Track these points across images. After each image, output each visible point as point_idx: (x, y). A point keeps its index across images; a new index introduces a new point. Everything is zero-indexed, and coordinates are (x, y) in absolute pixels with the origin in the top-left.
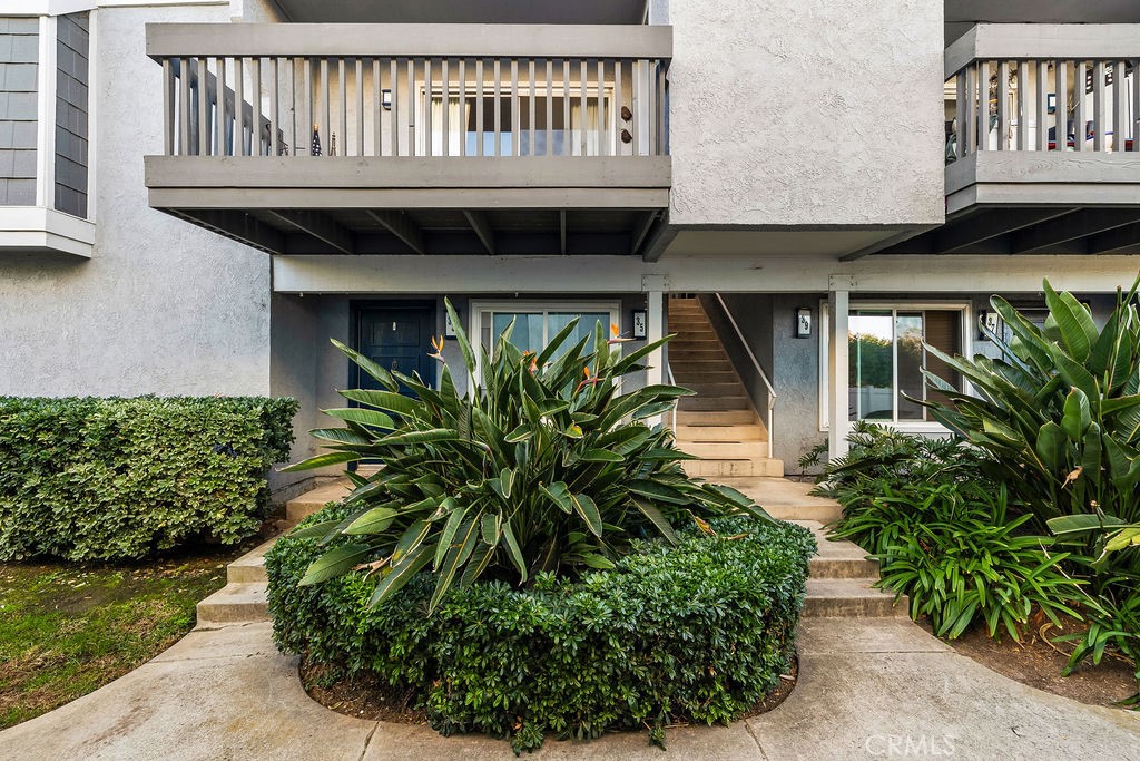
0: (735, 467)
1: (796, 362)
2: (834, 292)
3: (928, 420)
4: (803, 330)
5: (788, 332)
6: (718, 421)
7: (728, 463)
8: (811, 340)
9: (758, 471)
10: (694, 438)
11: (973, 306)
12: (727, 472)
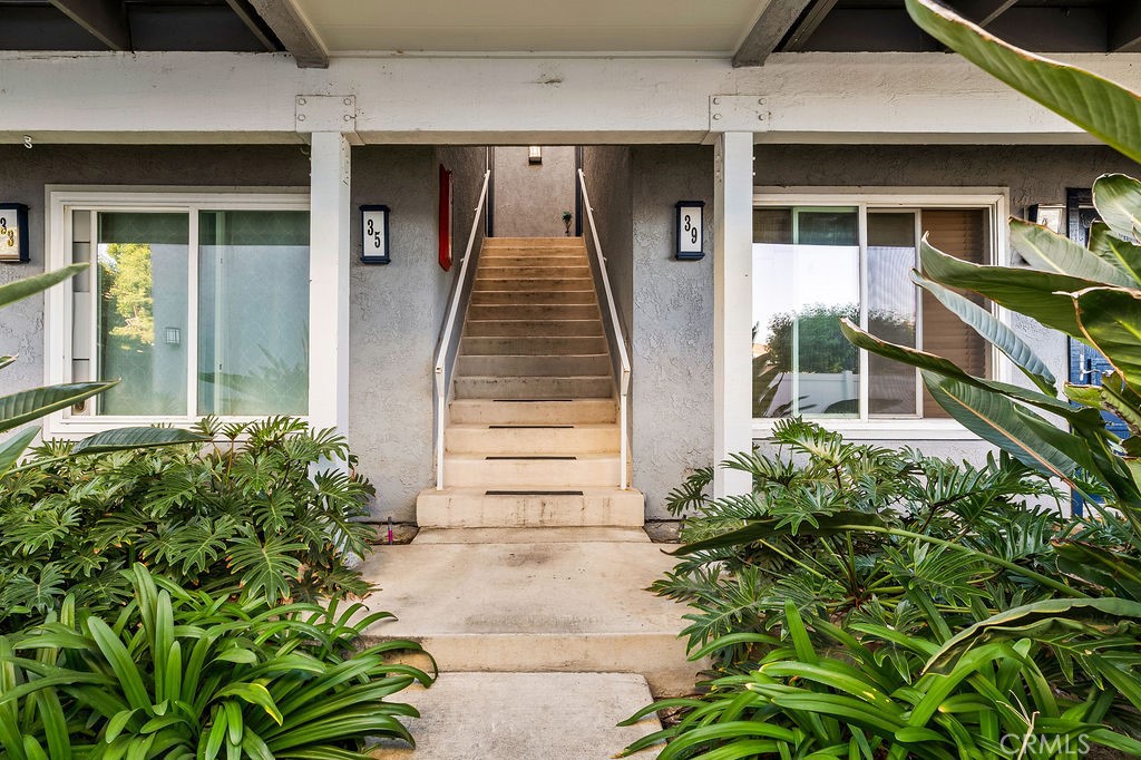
0: (549, 508)
1: (676, 306)
2: (722, 134)
3: (927, 415)
4: (687, 245)
5: (662, 248)
6: (552, 418)
7: (536, 500)
8: (703, 263)
9: (594, 515)
10: (497, 451)
11: (1012, 200)
12: (534, 519)
